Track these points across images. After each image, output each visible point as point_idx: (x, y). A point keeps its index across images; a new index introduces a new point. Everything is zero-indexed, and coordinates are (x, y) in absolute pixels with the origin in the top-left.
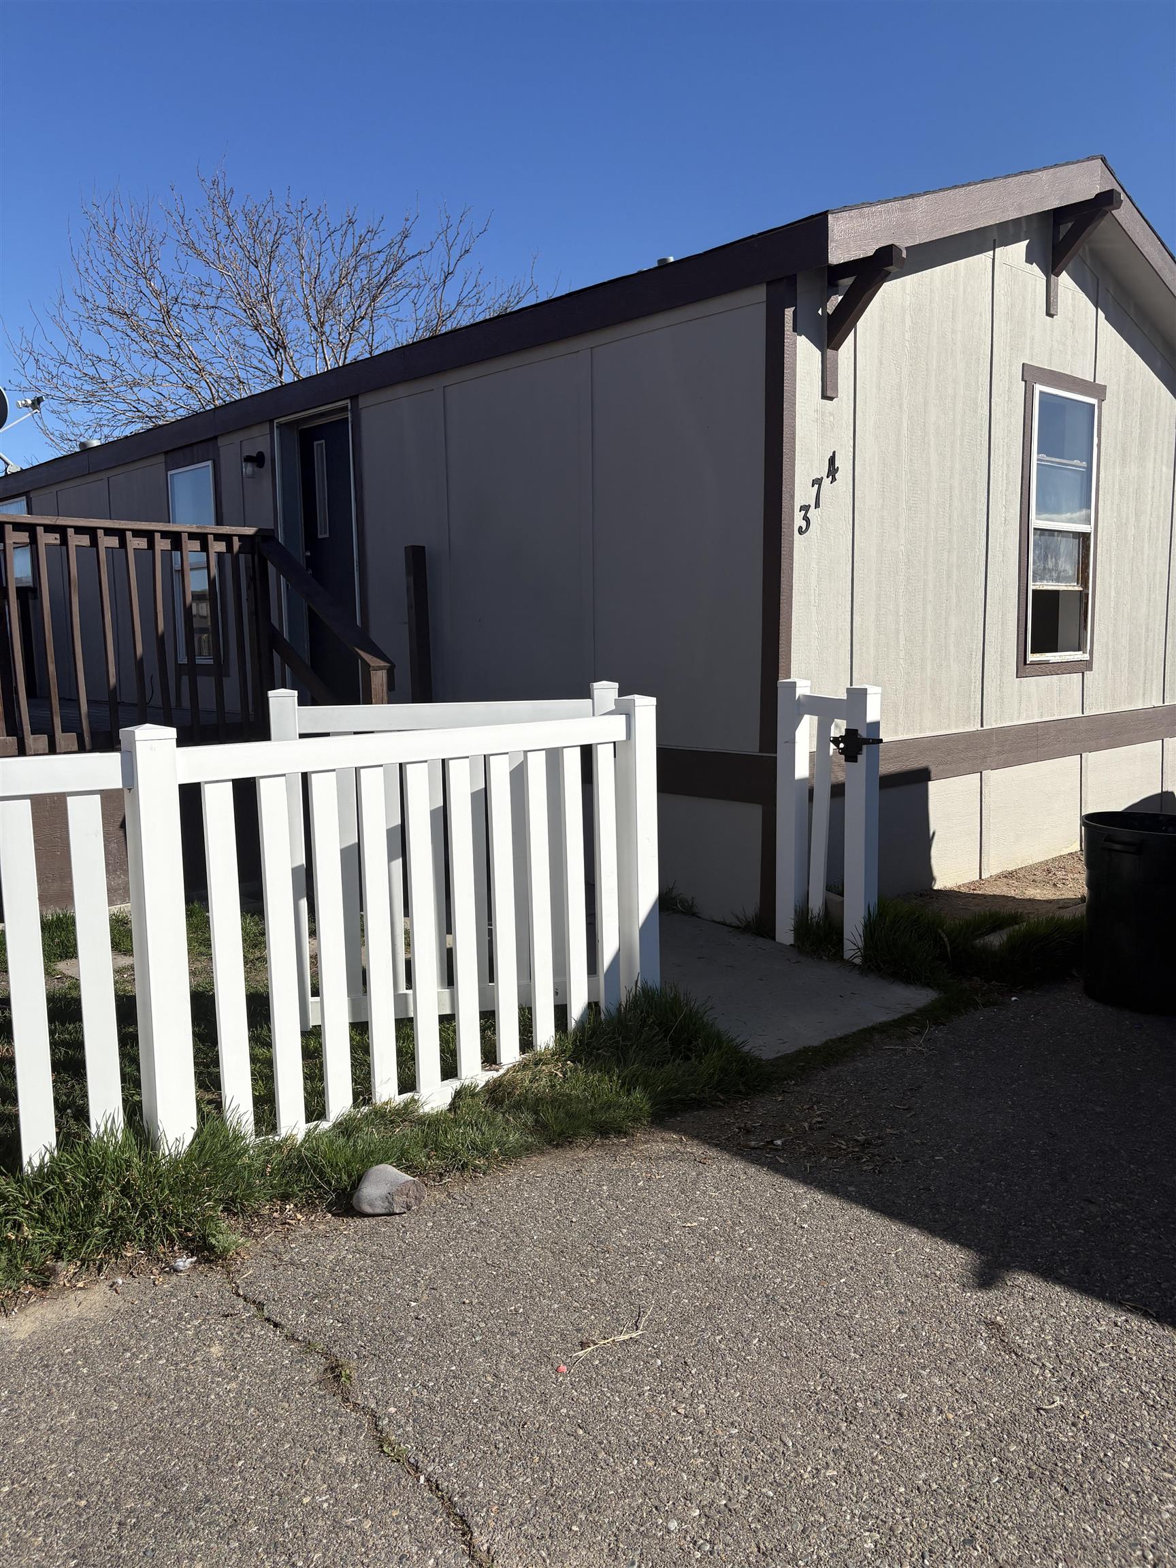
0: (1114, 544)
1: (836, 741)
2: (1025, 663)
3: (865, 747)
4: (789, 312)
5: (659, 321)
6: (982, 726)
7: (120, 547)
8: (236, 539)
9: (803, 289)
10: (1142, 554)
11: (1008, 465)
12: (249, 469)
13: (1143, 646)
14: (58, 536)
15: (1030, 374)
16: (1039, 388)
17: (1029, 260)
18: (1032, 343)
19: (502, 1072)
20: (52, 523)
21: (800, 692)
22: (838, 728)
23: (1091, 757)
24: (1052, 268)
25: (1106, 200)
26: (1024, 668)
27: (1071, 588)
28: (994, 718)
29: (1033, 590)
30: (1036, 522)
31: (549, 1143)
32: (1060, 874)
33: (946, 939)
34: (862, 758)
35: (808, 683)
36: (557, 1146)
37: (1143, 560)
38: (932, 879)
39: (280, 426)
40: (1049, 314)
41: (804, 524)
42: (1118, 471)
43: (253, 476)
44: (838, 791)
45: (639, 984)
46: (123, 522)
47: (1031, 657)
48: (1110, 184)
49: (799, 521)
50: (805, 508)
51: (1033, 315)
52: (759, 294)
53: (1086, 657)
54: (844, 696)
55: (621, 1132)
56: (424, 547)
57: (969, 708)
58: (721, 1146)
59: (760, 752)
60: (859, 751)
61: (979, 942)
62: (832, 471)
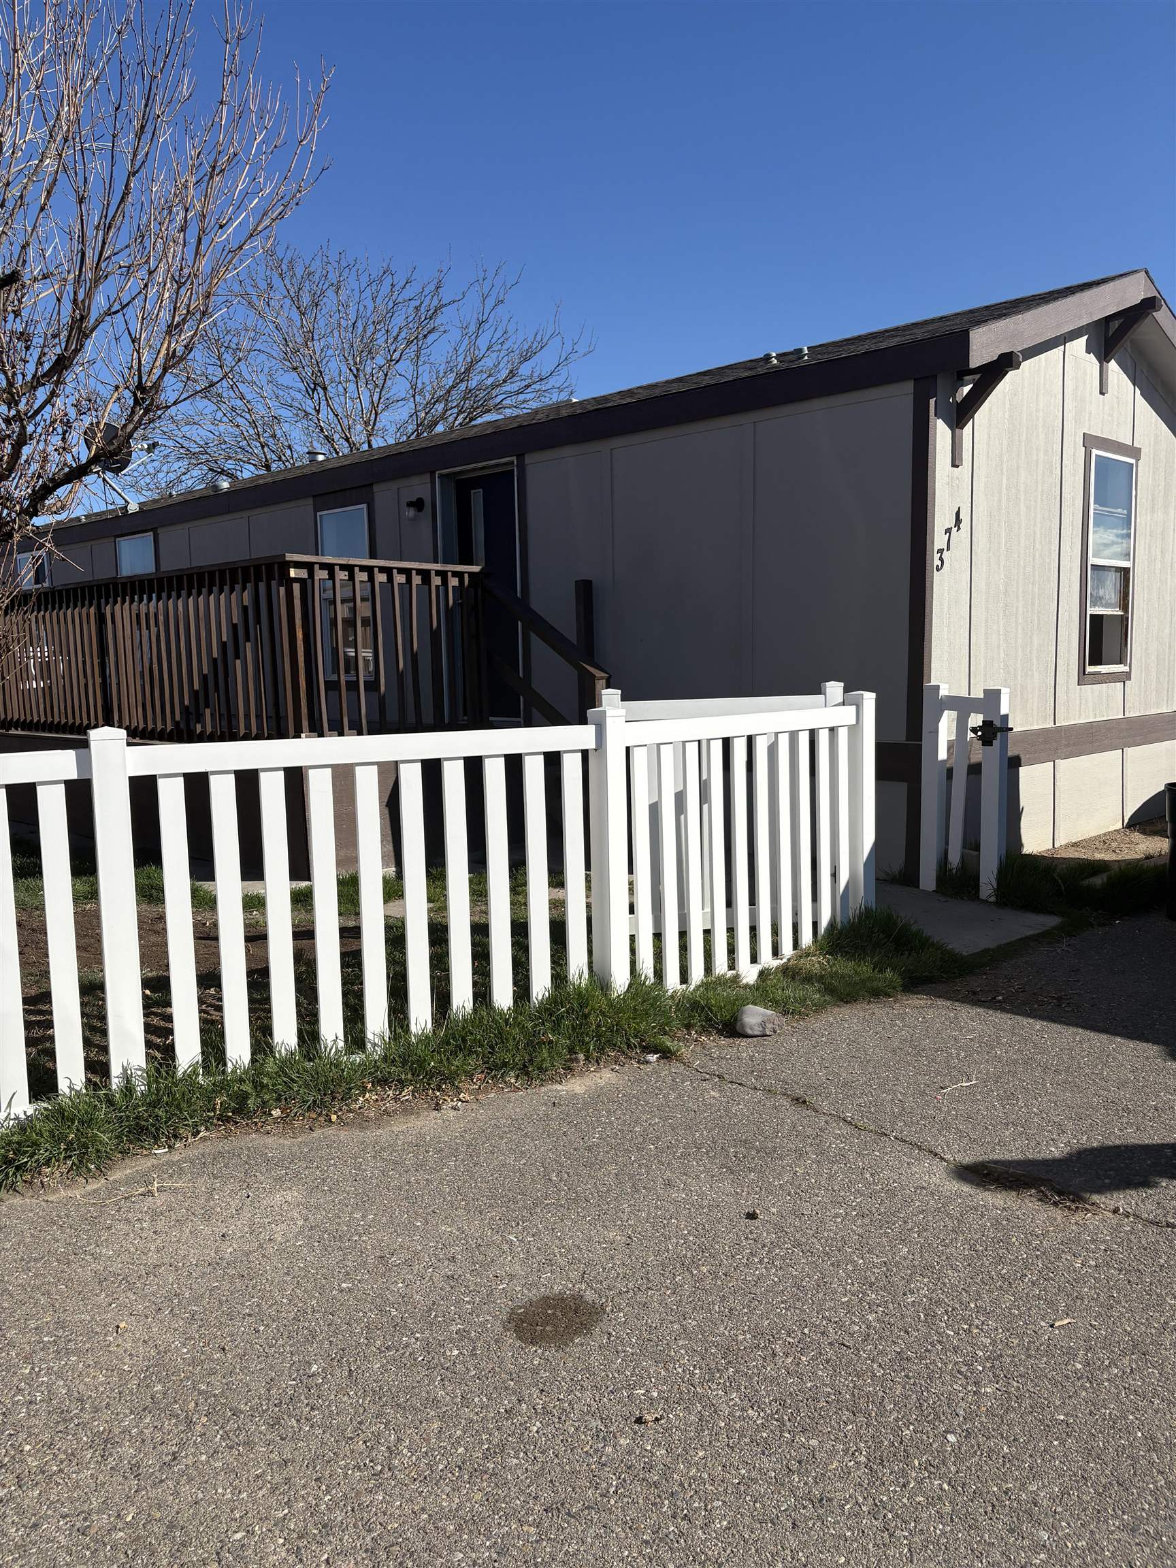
0: (1146, 576)
1: (974, 730)
2: (1084, 674)
3: (999, 734)
4: (932, 401)
5: (818, 404)
6: (1055, 724)
7: (388, 582)
8: (466, 576)
9: (941, 383)
10: (1166, 583)
11: (1073, 514)
12: (411, 512)
13: (1167, 660)
14: (346, 573)
15: (1090, 441)
16: (1095, 452)
17: (1088, 351)
18: (1090, 416)
19: (785, 960)
20: (345, 563)
21: (944, 692)
22: (976, 720)
23: (1130, 752)
24: (1103, 358)
25: (1149, 305)
26: (1083, 678)
27: (1115, 613)
28: (1062, 718)
29: (1091, 616)
30: (1092, 560)
31: (842, 1000)
32: (1114, 844)
33: (1060, 881)
34: (996, 743)
35: (947, 686)
36: (847, 1002)
37: (1166, 590)
38: (1021, 845)
39: (441, 476)
40: (1102, 393)
41: (939, 563)
42: (1149, 517)
43: (413, 520)
44: (975, 770)
45: (863, 906)
46: (392, 562)
47: (1089, 669)
48: (1152, 293)
49: (937, 562)
50: (941, 551)
51: (1091, 394)
52: (908, 387)
53: (1126, 669)
54: (982, 696)
55: (889, 996)
56: (591, 581)
57: (1046, 709)
58: (963, 1001)
59: (907, 740)
60: (995, 737)
61: (1086, 882)
62: (958, 521)
